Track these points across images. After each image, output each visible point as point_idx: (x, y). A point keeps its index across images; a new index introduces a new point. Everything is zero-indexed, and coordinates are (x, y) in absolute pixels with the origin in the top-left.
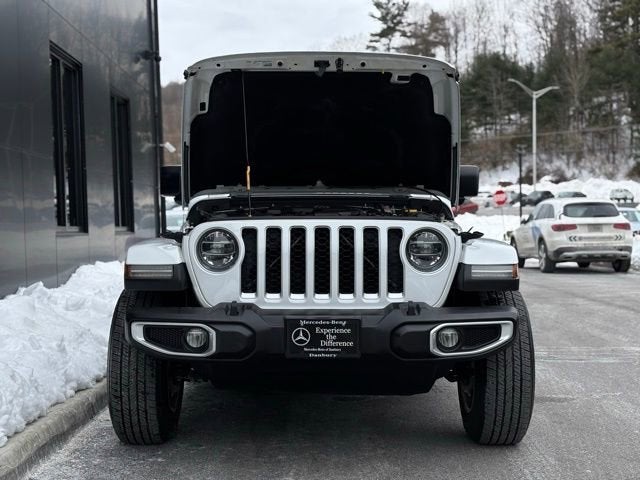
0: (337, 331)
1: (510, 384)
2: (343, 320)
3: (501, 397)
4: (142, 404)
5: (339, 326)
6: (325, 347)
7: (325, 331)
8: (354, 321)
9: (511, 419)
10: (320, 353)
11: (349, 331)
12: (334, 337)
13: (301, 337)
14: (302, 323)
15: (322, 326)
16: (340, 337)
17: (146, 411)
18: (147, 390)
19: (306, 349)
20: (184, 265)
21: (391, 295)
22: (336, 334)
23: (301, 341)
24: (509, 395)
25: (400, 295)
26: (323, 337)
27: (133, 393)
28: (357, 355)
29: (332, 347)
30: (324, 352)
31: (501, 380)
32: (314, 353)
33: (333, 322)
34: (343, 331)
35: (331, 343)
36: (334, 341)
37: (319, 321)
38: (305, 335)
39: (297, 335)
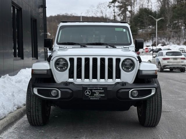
0: (99, 91)
1: (154, 108)
2: (101, 88)
3: (151, 112)
4: (37, 114)
5: (100, 90)
6: (96, 96)
7: (95, 91)
8: (105, 88)
9: (154, 119)
10: (94, 98)
11: (103, 91)
12: (98, 93)
14: (88, 88)
16: (100, 93)
17: (38, 116)
18: (39, 109)
19: (89, 97)
20: (50, 70)
21: (117, 80)
22: (99, 92)
23: (88, 94)
24: (154, 111)
25: (119, 80)
26: (95, 93)
27: (34, 110)
28: (106, 99)
29: (98, 96)
30: (95, 98)
31: (151, 106)
32: (92, 98)
33: (98, 88)
34: (101, 91)
35: (97, 95)
36: (98, 94)
37: (94, 88)
38: (89, 92)
39: (87, 92)
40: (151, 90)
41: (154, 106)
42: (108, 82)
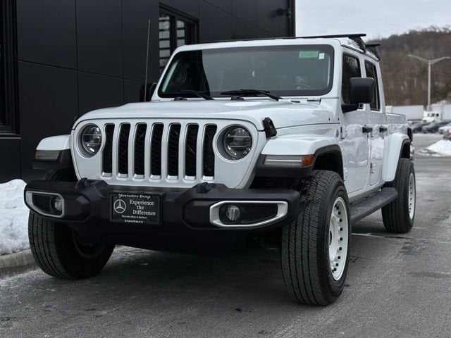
0: (144, 203)
1: (298, 256)
2: (148, 195)
3: (293, 264)
4: (47, 250)
5: (146, 200)
6: (136, 215)
7: (136, 203)
10: (133, 219)
11: (152, 203)
12: (142, 208)
13: (119, 207)
14: (120, 196)
15: (134, 199)
16: (147, 208)
17: (50, 255)
18: (49, 239)
19: (123, 216)
21: (204, 177)
22: (144, 206)
23: (120, 210)
24: (299, 263)
25: (211, 178)
26: (135, 207)
27: (40, 241)
28: (157, 223)
29: (141, 216)
30: (135, 219)
31: (292, 250)
32: (128, 219)
33: (141, 196)
34: (148, 203)
35: (140, 212)
36: (142, 211)
37: (131, 194)
38: (123, 205)
39: (117, 205)
40: (276, 205)
41: (298, 250)
42: (186, 184)
